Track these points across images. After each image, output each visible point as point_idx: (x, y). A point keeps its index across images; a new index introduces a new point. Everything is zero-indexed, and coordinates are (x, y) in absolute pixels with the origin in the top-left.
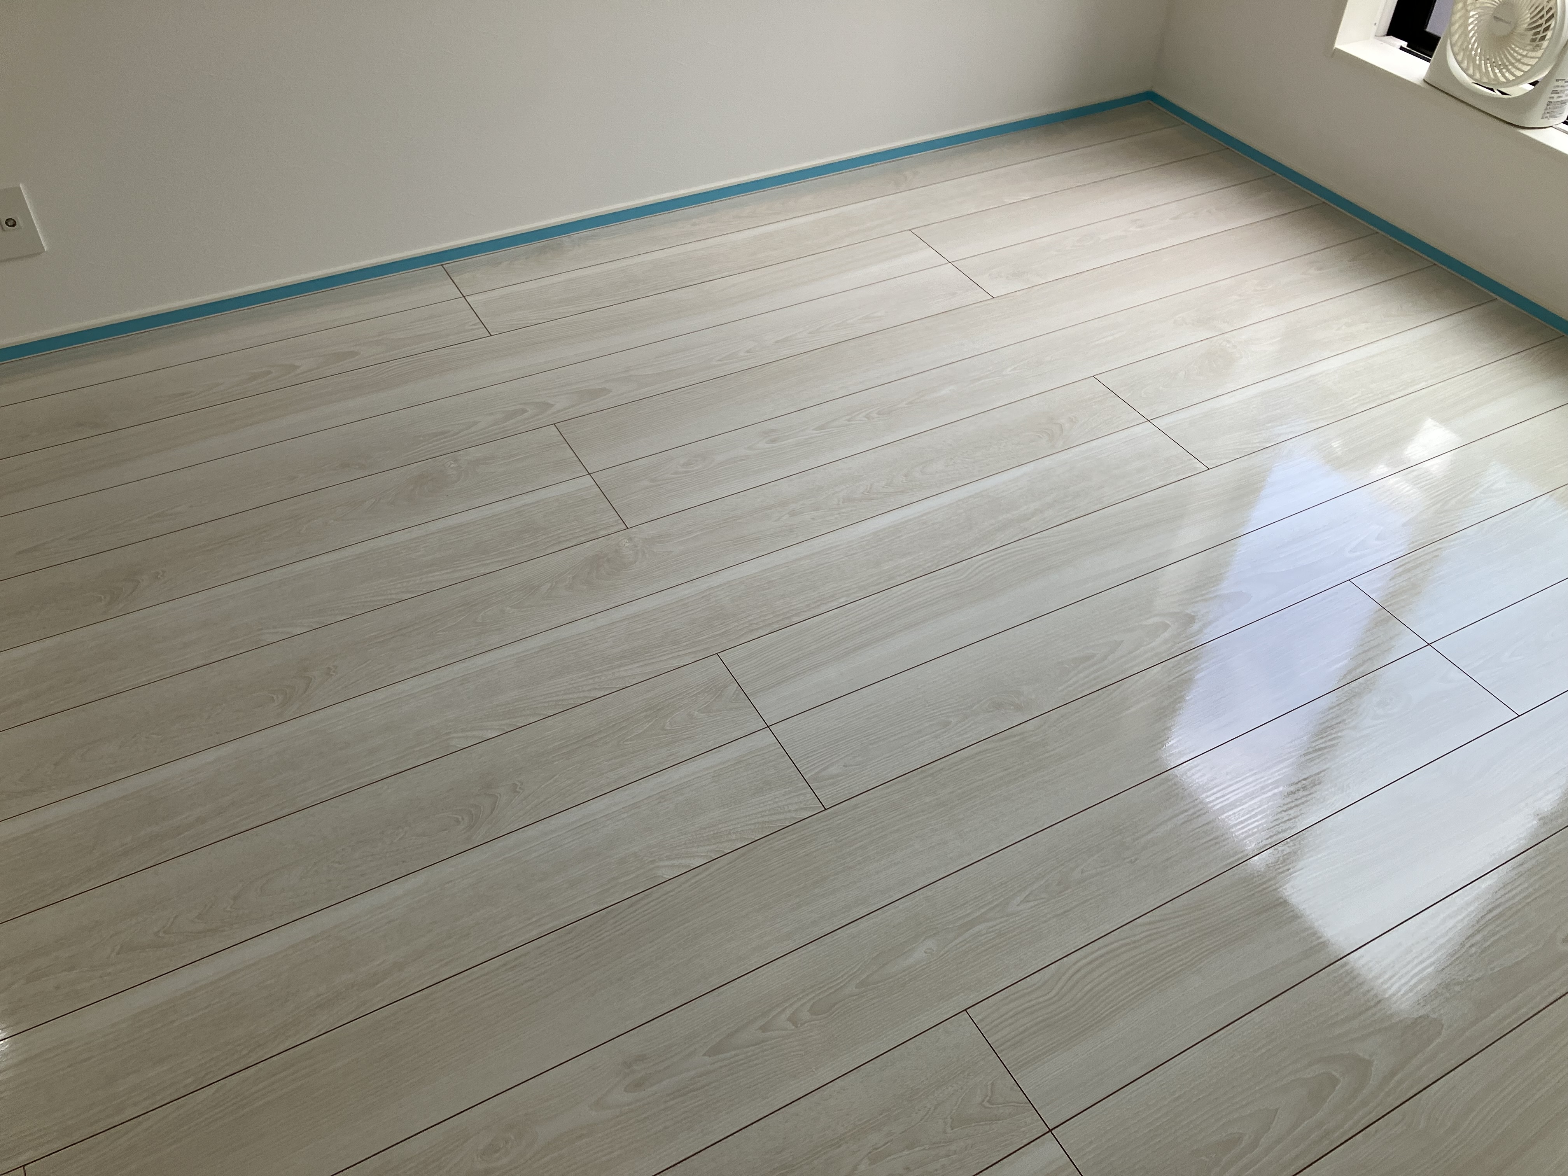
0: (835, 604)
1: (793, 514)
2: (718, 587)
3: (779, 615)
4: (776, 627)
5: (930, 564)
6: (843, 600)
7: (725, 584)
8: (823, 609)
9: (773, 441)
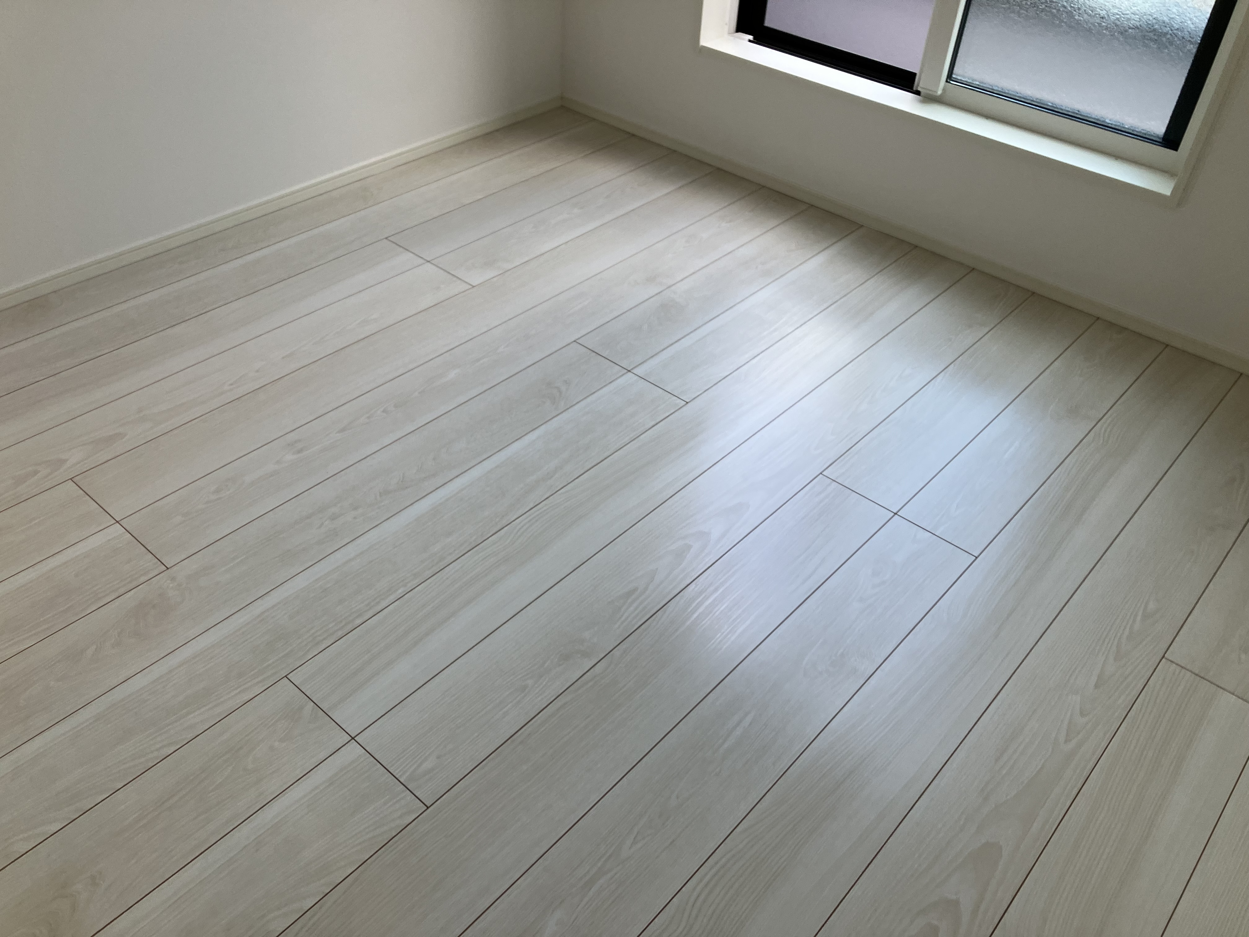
0: (392, 598)
1: (334, 518)
2: (273, 607)
3: (341, 622)
4: (340, 634)
5: (474, 537)
6: (400, 591)
7: (279, 603)
8: (384, 604)
9: (300, 451)
